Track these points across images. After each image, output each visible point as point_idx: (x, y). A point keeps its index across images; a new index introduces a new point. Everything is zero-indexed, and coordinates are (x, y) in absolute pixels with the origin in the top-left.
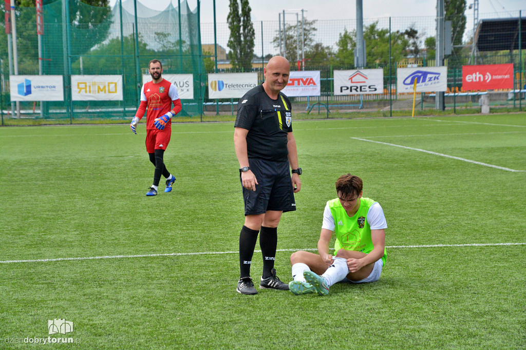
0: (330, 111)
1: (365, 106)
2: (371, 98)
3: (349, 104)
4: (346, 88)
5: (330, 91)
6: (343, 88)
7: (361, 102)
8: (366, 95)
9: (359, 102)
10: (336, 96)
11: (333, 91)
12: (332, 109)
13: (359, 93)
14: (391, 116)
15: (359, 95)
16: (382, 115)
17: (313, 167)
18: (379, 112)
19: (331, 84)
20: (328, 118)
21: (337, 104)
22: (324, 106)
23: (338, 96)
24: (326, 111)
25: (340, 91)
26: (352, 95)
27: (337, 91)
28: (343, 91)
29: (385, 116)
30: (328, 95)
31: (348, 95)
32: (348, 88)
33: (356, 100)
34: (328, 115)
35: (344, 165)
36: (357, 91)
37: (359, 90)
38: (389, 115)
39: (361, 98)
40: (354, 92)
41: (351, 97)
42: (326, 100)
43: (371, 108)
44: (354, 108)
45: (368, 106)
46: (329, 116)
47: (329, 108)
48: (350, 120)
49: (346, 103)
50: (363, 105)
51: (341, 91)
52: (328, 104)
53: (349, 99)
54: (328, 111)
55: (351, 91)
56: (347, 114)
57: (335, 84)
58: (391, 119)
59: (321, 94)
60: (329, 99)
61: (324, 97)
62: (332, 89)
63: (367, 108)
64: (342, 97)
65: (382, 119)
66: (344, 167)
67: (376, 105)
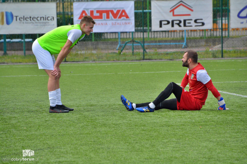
0: (147, 51)
1: (190, 45)
2: (198, 35)
3: (170, 41)
4: (166, 22)
5: (146, 26)
6: (163, 23)
7: (185, 39)
8: (191, 31)
9: (182, 39)
10: (154, 32)
11: (150, 26)
12: (149, 47)
13: (183, 28)
14: (222, 57)
15: (183, 31)
16: (211, 56)
17: (128, 119)
18: (207, 52)
19: (148, 17)
20: (144, 59)
21: (156, 42)
22: (139, 44)
23: (157, 32)
24: (142, 51)
25: (159, 26)
26: (174, 31)
27: (155, 27)
28: (163, 26)
29: (215, 56)
30: (144, 31)
31: (168, 31)
32: (168, 22)
33: (178, 37)
34: (144, 56)
35: (166, 118)
36: (180, 26)
37: (182, 24)
38: (220, 56)
39: (185, 35)
40: (176, 27)
41: (173, 33)
42: (142, 36)
43: (197, 47)
44: (176, 47)
45: (194, 45)
46: (146, 57)
47: (146, 47)
48: (171, 62)
49: (166, 41)
50: (186, 44)
51: (161, 26)
52: (144, 42)
53: (170, 35)
54: (144, 50)
55: (173, 26)
56: (167, 54)
57: (153, 18)
58: (222, 60)
59: (135, 30)
60: (145, 36)
61: (139, 33)
62: (148, 24)
63: (192, 47)
64: (161, 33)
65: (212, 60)
66: (167, 120)
67: (203, 43)
